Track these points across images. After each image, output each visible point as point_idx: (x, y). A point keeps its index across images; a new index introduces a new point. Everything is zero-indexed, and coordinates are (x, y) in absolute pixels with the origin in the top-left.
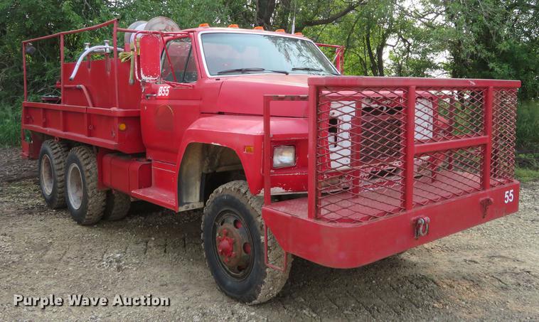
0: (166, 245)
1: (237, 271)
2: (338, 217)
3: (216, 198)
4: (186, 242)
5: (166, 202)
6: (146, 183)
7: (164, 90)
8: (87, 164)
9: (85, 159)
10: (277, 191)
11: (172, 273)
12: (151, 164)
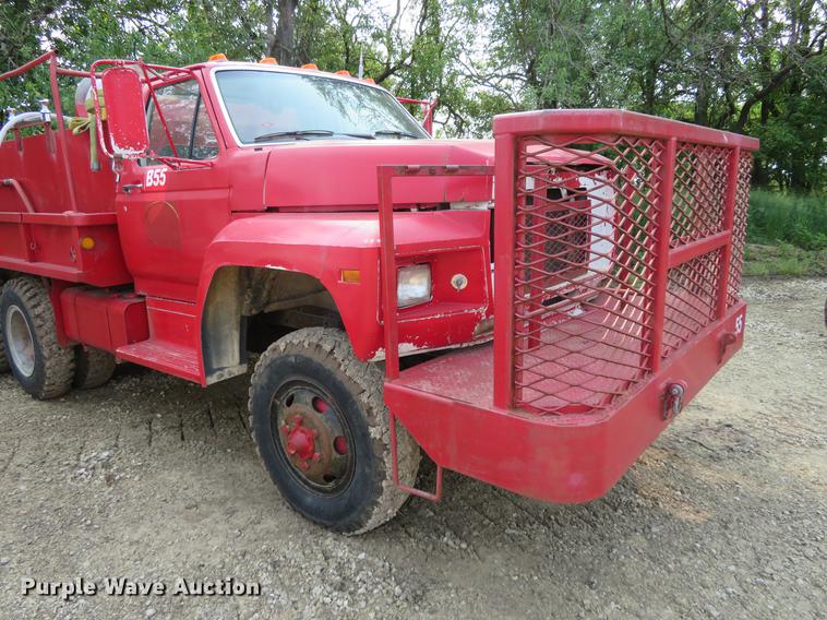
0: (182, 425)
1: (323, 480)
2: (563, 404)
3: (273, 361)
4: (213, 417)
5: (181, 369)
6: (139, 334)
7: (155, 175)
8: (35, 307)
9: (30, 299)
10: (406, 349)
11: (201, 479)
12: (145, 302)
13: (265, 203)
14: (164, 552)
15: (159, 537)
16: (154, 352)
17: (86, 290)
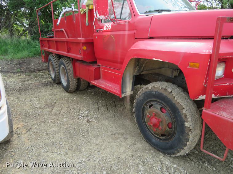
0: (107, 105)
1: (161, 136)
4: (116, 104)
5: (112, 90)
6: (98, 77)
8: (68, 66)
9: (67, 64)
11: (115, 125)
12: (100, 67)
13: (149, 36)
14: (106, 150)
15: (104, 144)
16: (102, 84)
17: (82, 62)
